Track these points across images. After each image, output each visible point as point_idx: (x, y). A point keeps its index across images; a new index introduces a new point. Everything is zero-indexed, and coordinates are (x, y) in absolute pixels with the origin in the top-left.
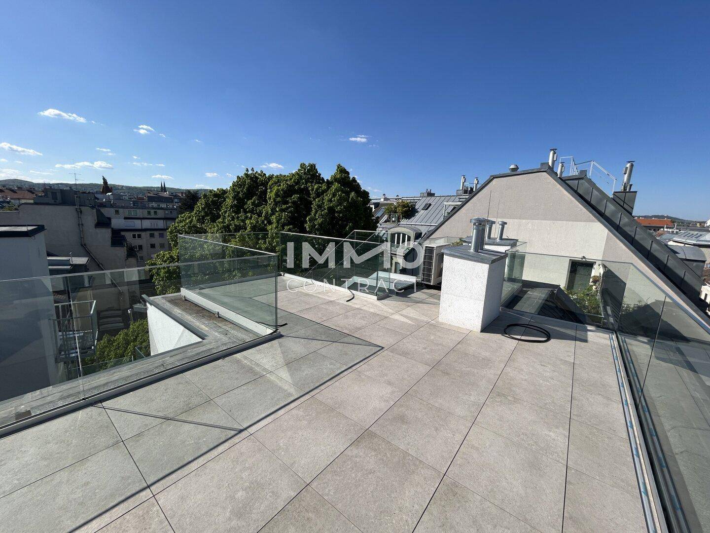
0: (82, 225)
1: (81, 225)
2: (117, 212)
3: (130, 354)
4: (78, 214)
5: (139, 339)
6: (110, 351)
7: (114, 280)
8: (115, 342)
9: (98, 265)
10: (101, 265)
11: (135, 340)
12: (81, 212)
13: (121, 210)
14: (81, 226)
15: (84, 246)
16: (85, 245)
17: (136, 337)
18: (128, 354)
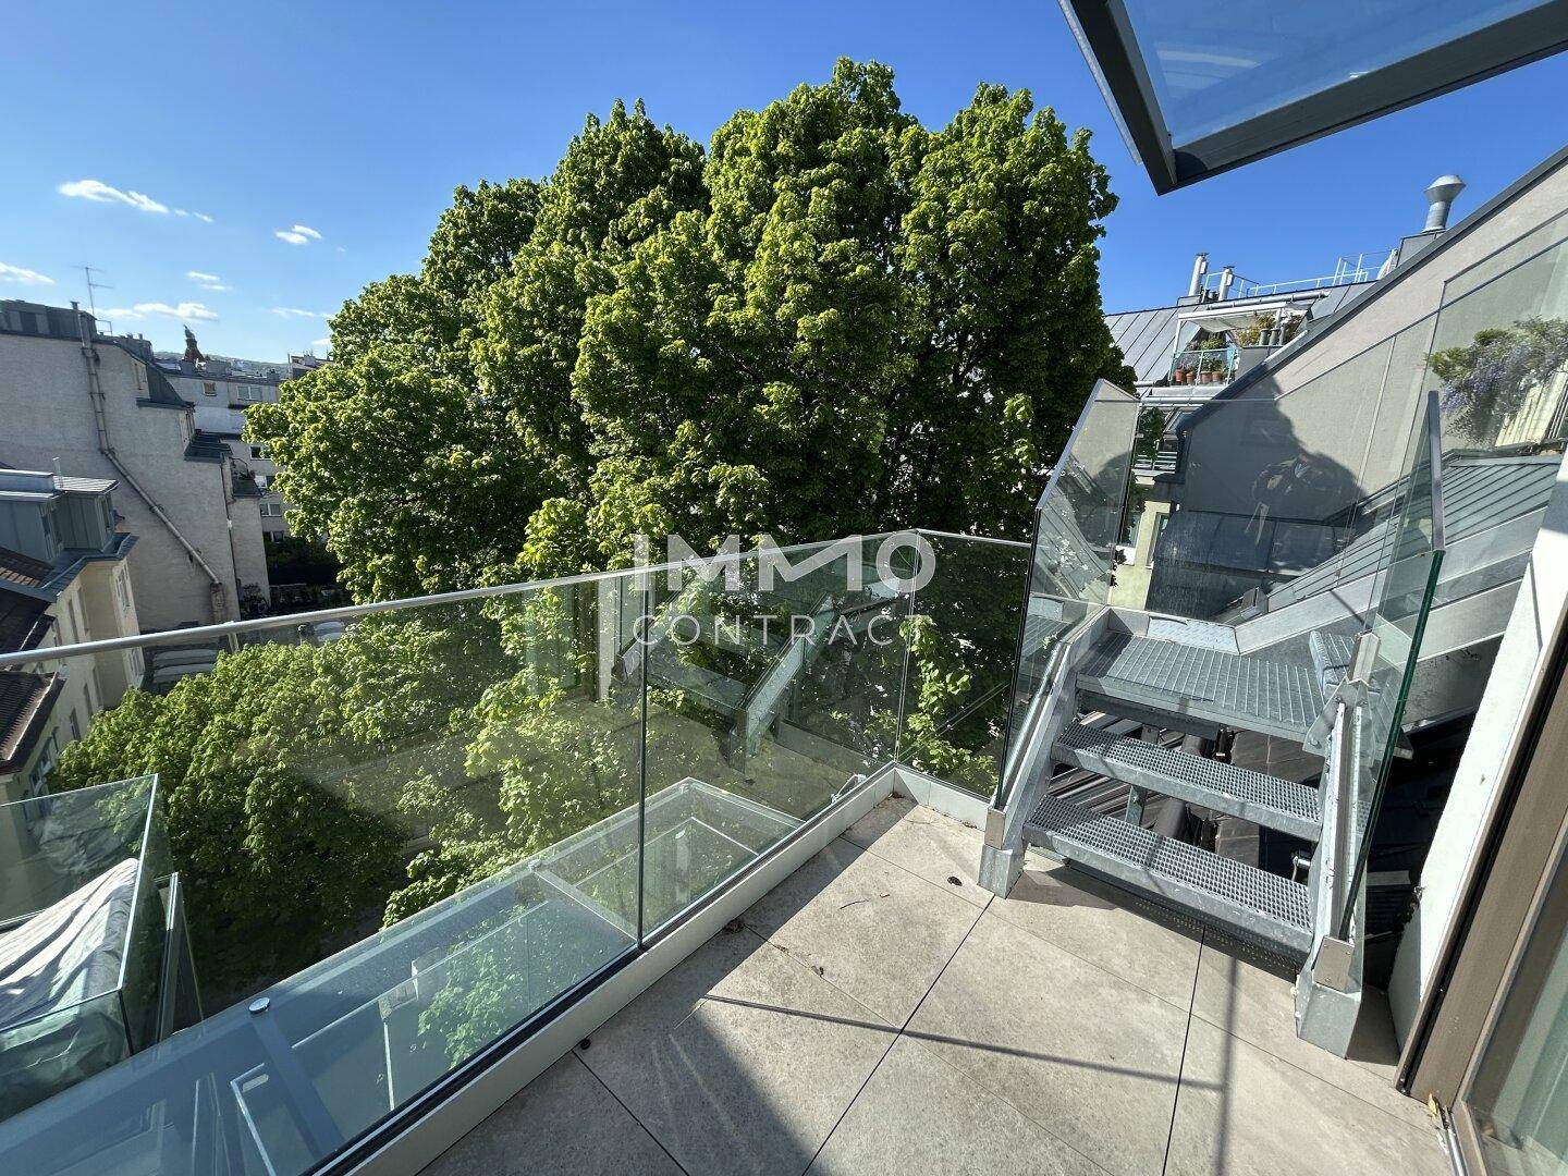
0: (102, 395)
1: (97, 396)
2: (211, 391)
3: (209, 752)
4: (89, 365)
5: (242, 704)
6: (144, 741)
7: (197, 550)
8: (161, 713)
9: (151, 508)
10: (156, 509)
11: (229, 707)
12: (97, 360)
13: (220, 386)
14: (97, 398)
15: (108, 453)
16: (111, 451)
17: (236, 697)
18: (204, 751)
